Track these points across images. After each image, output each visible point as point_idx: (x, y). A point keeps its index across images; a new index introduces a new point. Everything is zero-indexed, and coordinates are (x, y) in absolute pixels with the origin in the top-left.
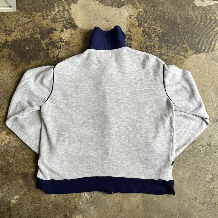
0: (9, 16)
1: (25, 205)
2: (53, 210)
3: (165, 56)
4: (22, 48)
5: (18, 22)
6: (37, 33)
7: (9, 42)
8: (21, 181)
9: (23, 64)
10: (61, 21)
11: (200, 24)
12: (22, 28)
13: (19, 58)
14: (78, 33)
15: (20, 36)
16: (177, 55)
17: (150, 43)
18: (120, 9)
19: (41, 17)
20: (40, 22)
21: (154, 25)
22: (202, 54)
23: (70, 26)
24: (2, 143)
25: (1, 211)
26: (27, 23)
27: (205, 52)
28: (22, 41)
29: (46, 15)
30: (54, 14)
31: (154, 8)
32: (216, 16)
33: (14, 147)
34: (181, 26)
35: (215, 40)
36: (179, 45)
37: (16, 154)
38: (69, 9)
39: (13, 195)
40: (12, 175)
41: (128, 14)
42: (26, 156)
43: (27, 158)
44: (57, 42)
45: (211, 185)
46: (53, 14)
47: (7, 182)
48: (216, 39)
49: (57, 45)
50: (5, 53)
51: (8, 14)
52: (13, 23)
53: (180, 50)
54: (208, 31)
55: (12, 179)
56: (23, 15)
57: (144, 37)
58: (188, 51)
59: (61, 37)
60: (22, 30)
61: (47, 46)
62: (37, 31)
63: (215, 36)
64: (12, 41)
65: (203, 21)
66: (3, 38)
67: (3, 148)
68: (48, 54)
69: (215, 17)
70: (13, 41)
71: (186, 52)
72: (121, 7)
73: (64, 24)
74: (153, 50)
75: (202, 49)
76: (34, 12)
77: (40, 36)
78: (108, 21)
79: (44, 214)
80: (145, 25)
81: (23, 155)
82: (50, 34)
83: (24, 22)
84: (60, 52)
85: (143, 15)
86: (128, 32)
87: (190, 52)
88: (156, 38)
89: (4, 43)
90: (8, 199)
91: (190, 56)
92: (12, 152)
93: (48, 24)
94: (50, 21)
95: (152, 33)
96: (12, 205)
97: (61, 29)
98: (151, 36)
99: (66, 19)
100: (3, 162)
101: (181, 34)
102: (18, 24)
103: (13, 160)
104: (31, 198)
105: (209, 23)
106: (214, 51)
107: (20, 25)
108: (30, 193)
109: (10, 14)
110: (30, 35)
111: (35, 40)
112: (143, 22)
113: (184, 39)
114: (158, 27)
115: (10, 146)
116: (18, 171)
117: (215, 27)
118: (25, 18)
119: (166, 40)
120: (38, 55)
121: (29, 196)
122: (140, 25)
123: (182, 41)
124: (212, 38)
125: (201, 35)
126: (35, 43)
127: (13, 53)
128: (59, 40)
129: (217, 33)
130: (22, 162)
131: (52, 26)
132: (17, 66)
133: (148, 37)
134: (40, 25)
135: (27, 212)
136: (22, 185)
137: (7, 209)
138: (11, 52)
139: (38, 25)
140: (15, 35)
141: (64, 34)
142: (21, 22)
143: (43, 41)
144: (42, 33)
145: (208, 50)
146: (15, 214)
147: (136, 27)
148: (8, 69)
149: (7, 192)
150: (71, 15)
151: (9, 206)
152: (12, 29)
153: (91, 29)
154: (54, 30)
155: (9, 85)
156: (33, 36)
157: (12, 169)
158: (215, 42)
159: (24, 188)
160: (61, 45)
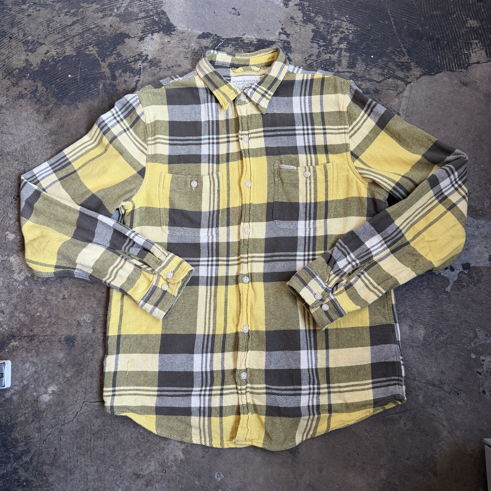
0: (32, 14)
1: (71, 405)
3: (362, 80)
4: (60, 77)
5: (51, 25)
6: (91, 44)
7: (32, 65)
8: (62, 355)
9: (63, 109)
10: (140, 19)
11: (435, 13)
12: (60, 36)
13: (52, 97)
14: (175, 41)
15: (55, 53)
16: (387, 78)
17: (329, 55)
19: (98, 12)
20: (96, 22)
21: (336, 19)
22: (441, 74)
23: (159, 27)
24: (20, 275)
25: (20, 419)
26: (71, 25)
27: (448, 69)
28: (60, 61)
29: (110, 7)
30: (126, 4)
33: (44, 283)
34: (395, 18)
35: (468, 45)
36: (391, 58)
37: (49, 298)
39: (45, 384)
40: (41, 343)
42: (70, 302)
43: (73, 305)
44: (132, 62)
45: (473, 352)
46: (124, 5)
47: (31, 357)
48: (471, 43)
49: (133, 66)
50: (26, 89)
51: (31, 10)
52: (41, 27)
53: (394, 68)
54: (451, 26)
55: (41, 350)
56: (62, 11)
57: (316, 43)
58: (411, 69)
59: (142, 50)
60: (59, 41)
61: (113, 72)
62: (90, 41)
63: (467, 36)
64: (39, 62)
65: (440, 7)
66: (19, 58)
67: (21, 286)
68: (115, 86)
70: (41, 63)
71: (408, 71)
73: (146, 23)
74: (336, 70)
75: (442, 64)
76: (84, 3)
77: (97, 51)
78: (239, 15)
80: (317, 18)
81: (64, 298)
82: (119, 44)
83: (64, 23)
84: (138, 81)
86: (282, 35)
87: (416, 72)
88: (342, 45)
89: (22, 68)
90: (35, 394)
91: (417, 79)
92: (41, 292)
93: (113, 26)
94: (118, 19)
95: (333, 35)
96: (44, 406)
97: (140, 34)
98: (331, 40)
99: (151, 14)
100: (22, 315)
101: (394, 35)
102: (51, 28)
103: (44, 310)
104: (84, 390)
105: (453, 10)
106: (466, 68)
107: (54, 30)
108: (80, 380)
109: (34, 9)
110: (76, 50)
111: (86, 59)
112: (314, 13)
113: (402, 45)
114: (346, 23)
115: (36, 281)
116: (54, 334)
117: (467, 19)
118: (65, 15)
119: (363, 49)
120: (94, 89)
121: (79, 386)
122: (308, 20)
123: (399, 50)
124: (462, 41)
125: (438, 35)
126: (86, 65)
127: (40, 88)
128: (137, 57)
129: (472, 29)
130: (63, 314)
131: (121, 30)
132: (50, 114)
133: (325, 42)
134: (97, 28)
135: (74, 421)
136: (62, 362)
137: (33, 415)
138: (37, 85)
139: (92, 28)
140: (45, 52)
141: (146, 44)
142: (58, 25)
143: (104, 61)
144: (102, 45)
145: (454, 65)
146: (48, 426)
147: (299, 24)
148: (31, 121)
149: (31, 377)
150: (161, 6)
151: (37, 409)
152: (38, 38)
153: (204, 33)
154: (126, 38)
155: (32, 153)
156: (82, 50)
157: (42, 330)
158: (468, 48)
159: (68, 368)
160: (140, 68)
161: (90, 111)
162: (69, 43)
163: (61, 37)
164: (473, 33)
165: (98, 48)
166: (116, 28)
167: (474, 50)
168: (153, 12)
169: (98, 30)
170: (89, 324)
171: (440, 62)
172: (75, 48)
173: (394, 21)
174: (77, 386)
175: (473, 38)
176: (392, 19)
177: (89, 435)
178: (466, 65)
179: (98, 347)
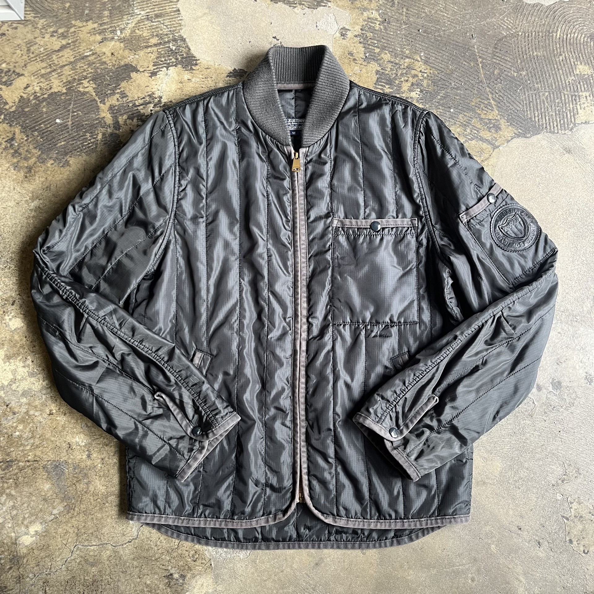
0: (6, 32)
1: (59, 549)
2: (135, 563)
4: (45, 122)
5: (32, 48)
6: (86, 78)
7: (8, 104)
8: (48, 486)
9: (49, 165)
10: (151, 46)
11: (535, 53)
12: (44, 65)
13: (35, 148)
14: (198, 80)
15: (37, 89)
16: (469, 139)
18: (315, 11)
19: (95, 34)
20: (93, 48)
21: (407, 57)
22: (539, 136)
23: (177, 59)
26: (59, 51)
27: (548, 130)
28: (44, 100)
29: (111, 27)
30: (133, 25)
31: (407, 10)
32: (577, 31)
33: (25, 394)
34: (483, 59)
35: (575, 98)
36: (476, 112)
37: (31, 412)
38: (175, 11)
39: (25, 523)
40: (21, 470)
41: (336, 27)
42: (58, 418)
43: (63, 423)
44: (142, 105)
45: (560, 492)
46: (130, 26)
47: (8, 488)
48: (579, 96)
49: (142, 111)
51: (5, 27)
52: (18, 51)
53: (479, 126)
54: (556, 73)
55: (21, 479)
56: (47, 30)
57: (381, 89)
58: (500, 128)
59: (153, 90)
60: (43, 71)
61: (115, 118)
62: (85, 74)
63: (575, 87)
64: (17, 100)
65: (543, 47)
68: (118, 136)
69: (574, 33)
70: (20, 101)
71: (496, 131)
72: (319, 5)
73: (159, 53)
75: (541, 123)
76: (76, 20)
77: (94, 88)
79: (109, 575)
80: (383, 55)
81: (51, 414)
82: (123, 79)
83: (50, 47)
85: (377, 28)
87: (507, 131)
88: (414, 93)
90: (13, 534)
91: (507, 142)
92: (20, 406)
93: (115, 54)
94: (122, 45)
95: (402, 79)
96: (24, 551)
97: (152, 68)
98: (400, 87)
99: (166, 40)
101: (481, 82)
102: (33, 53)
103: (25, 428)
104: (76, 531)
105: (559, 50)
106: (571, 130)
107: (36, 56)
108: (72, 518)
109: (9, 26)
110: (66, 86)
111: (79, 98)
112: (379, 48)
113: (490, 96)
114: (421, 63)
115: (15, 391)
116: (38, 459)
117: (576, 63)
118: (51, 36)
119: (440, 99)
120: (90, 140)
121: (69, 525)
122: (371, 58)
123: (486, 102)
124: (568, 93)
125: (537, 84)
126: (80, 106)
127: (19, 136)
128: (147, 99)
129: (582, 78)
130: (49, 434)
131: (126, 60)
132: (32, 171)
133: (392, 89)
134: (94, 56)
135: (63, 569)
136: (48, 495)
137: (11, 562)
138: (15, 131)
139: (87, 56)
140: (25, 86)
141: (160, 81)
142: (42, 49)
143: (103, 102)
144: (101, 80)
145: (555, 125)
146: (31, 575)
147: (360, 62)
148: (7, 179)
149: (8, 514)
150: (179, 30)
151: (15, 553)
152: (15, 67)
153: (235, 69)
154: (133, 71)
155: (10, 223)
156: (74, 86)
157: (22, 454)
158: (574, 103)
159: (56, 503)
160: (151, 114)
161: (85, 170)
162: (57, 76)
163: (46, 67)
164: (583, 82)
165: (95, 84)
166: (120, 58)
167: (583, 106)
168: (169, 37)
169: (95, 58)
170: (83, 448)
171: (538, 120)
172: (64, 83)
173: (481, 63)
174: (67, 525)
175: (583, 89)
176: (480, 60)
177: (81, 586)
178: (572, 125)
179: (94, 477)
